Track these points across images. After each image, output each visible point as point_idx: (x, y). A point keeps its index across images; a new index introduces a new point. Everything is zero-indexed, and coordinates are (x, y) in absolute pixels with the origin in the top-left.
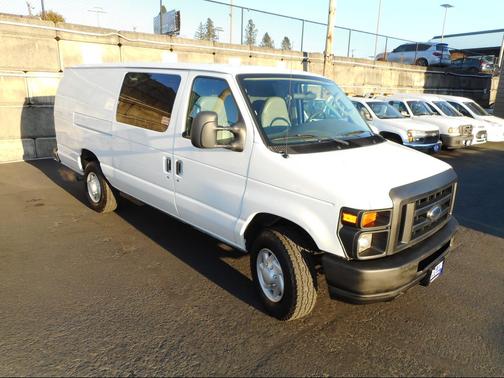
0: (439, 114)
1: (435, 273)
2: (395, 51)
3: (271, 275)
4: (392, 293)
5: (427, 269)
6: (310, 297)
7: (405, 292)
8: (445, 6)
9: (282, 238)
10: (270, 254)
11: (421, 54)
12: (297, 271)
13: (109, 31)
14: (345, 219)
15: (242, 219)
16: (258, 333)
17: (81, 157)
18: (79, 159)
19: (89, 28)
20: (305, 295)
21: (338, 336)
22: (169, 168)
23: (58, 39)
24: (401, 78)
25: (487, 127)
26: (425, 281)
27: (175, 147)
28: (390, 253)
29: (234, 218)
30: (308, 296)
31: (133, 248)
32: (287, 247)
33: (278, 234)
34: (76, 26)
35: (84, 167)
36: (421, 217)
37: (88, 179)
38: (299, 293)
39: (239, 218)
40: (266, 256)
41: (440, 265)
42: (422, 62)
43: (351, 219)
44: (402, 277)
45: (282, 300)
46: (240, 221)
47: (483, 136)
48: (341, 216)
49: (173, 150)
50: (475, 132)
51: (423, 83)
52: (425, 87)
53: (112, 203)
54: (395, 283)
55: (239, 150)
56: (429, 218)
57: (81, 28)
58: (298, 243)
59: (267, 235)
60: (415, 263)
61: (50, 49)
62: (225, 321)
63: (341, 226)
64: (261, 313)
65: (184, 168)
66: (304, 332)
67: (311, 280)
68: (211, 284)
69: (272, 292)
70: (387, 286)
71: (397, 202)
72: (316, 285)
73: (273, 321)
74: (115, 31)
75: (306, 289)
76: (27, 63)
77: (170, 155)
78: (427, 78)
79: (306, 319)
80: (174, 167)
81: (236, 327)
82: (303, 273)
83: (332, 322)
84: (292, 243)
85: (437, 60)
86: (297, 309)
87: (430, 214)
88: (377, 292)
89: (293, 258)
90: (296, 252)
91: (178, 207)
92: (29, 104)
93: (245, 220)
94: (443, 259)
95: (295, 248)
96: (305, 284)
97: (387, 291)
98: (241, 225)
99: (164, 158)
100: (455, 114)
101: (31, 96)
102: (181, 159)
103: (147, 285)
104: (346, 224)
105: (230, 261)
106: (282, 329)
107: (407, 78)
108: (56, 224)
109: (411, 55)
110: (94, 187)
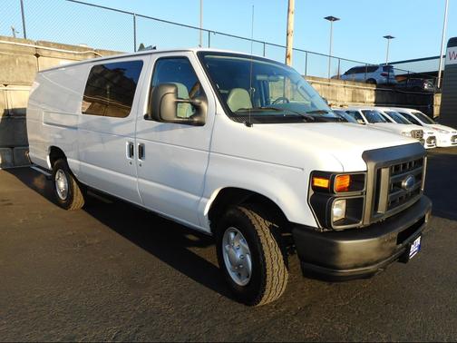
0: (391, 122)
1: (414, 248)
2: (346, 73)
3: (238, 255)
4: (371, 268)
5: (406, 242)
6: (281, 277)
7: (385, 268)
8: (387, 37)
9: (248, 213)
10: (236, 233)
11: (370, 75)
12: (265, 247)
13: (86, 49)
14: (316, 184)
15: (205, 197)
16: (225, 320)
17: (50, 155)
18: (48, 157)
19: (67, 47)
20: (275, 274)
21: (313, 321)
22: (131, 154)
23: (37, 56)
24: (354, 94)
25: (436, 134)
26: (404, 257)
27: (138, 130)
28: (367, 223)
29: (197, 198)
30: (278, 275)
31: (96, 241)
32: (254, 222)
33: (244, 210)
34: (54, 44)
35: (52, 166)
36: (395, 186)
37: (57, 177)
38: (269, 272)
39: (202, 196)
40: (232, 235)
41: (418, 241)
42: (372, 81)
43: (323, 183)
44: (381, 248)
45: (250, 282)
46: (203, 200)
47: (432, 141)
48: (312, 181)
49: (136, 133)
50: (426, 137)
51: (373, 100)
52: (375, 103)
53: (79, 200)
54: (375, 256)
55: (201, 124)
56: (404, 188)
57: (60, 46)
58: (266, 217)
59: (232, 212)
60: (394, 234)
61: (30, 65)
62: (188, 309)
63: (312, 193)
64: (228, 300)
65: (147, 150)
66: (275, 317)
67: (281, 257)
68: (175, 272)
69: (239, 275)
70: (366, 259)
71: (372, 165)
72: (286, 263)
73: (241, 307)
74: (92, 50)
75: (276, 267)
76: (7, 78)
77: (132, 140)
78: (377, 95)
79: (277, 304)
80: (136, 151)
81: (200, 315)
82: (272, 249)
83: (306, 307)
84: (259, 218)
85: (384, 79)
86: (267, 291)
87: (405, 184)
88: (356, 267)
89: (260, 233)
90: (264, 227)
91: (142, 194)
92: (8, 115)
93: (209, 198)
94: (420, 234)
95: (262, 222)
96: (275, 262)
97: (366, 265)
98: (205, 204)
99: (127, 144)
100: (405, 123)
101: (10, 108)
102: (143, 141)
103: (106, 275)
104: (316, 189)
105: (196, 250)
106: (251, 316)
107: (359, 94)
108: (21, 221)
109: (361, 76)
110: (62, 184)
